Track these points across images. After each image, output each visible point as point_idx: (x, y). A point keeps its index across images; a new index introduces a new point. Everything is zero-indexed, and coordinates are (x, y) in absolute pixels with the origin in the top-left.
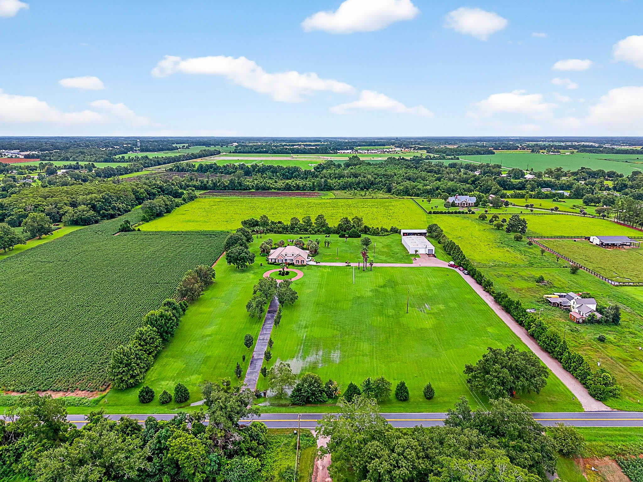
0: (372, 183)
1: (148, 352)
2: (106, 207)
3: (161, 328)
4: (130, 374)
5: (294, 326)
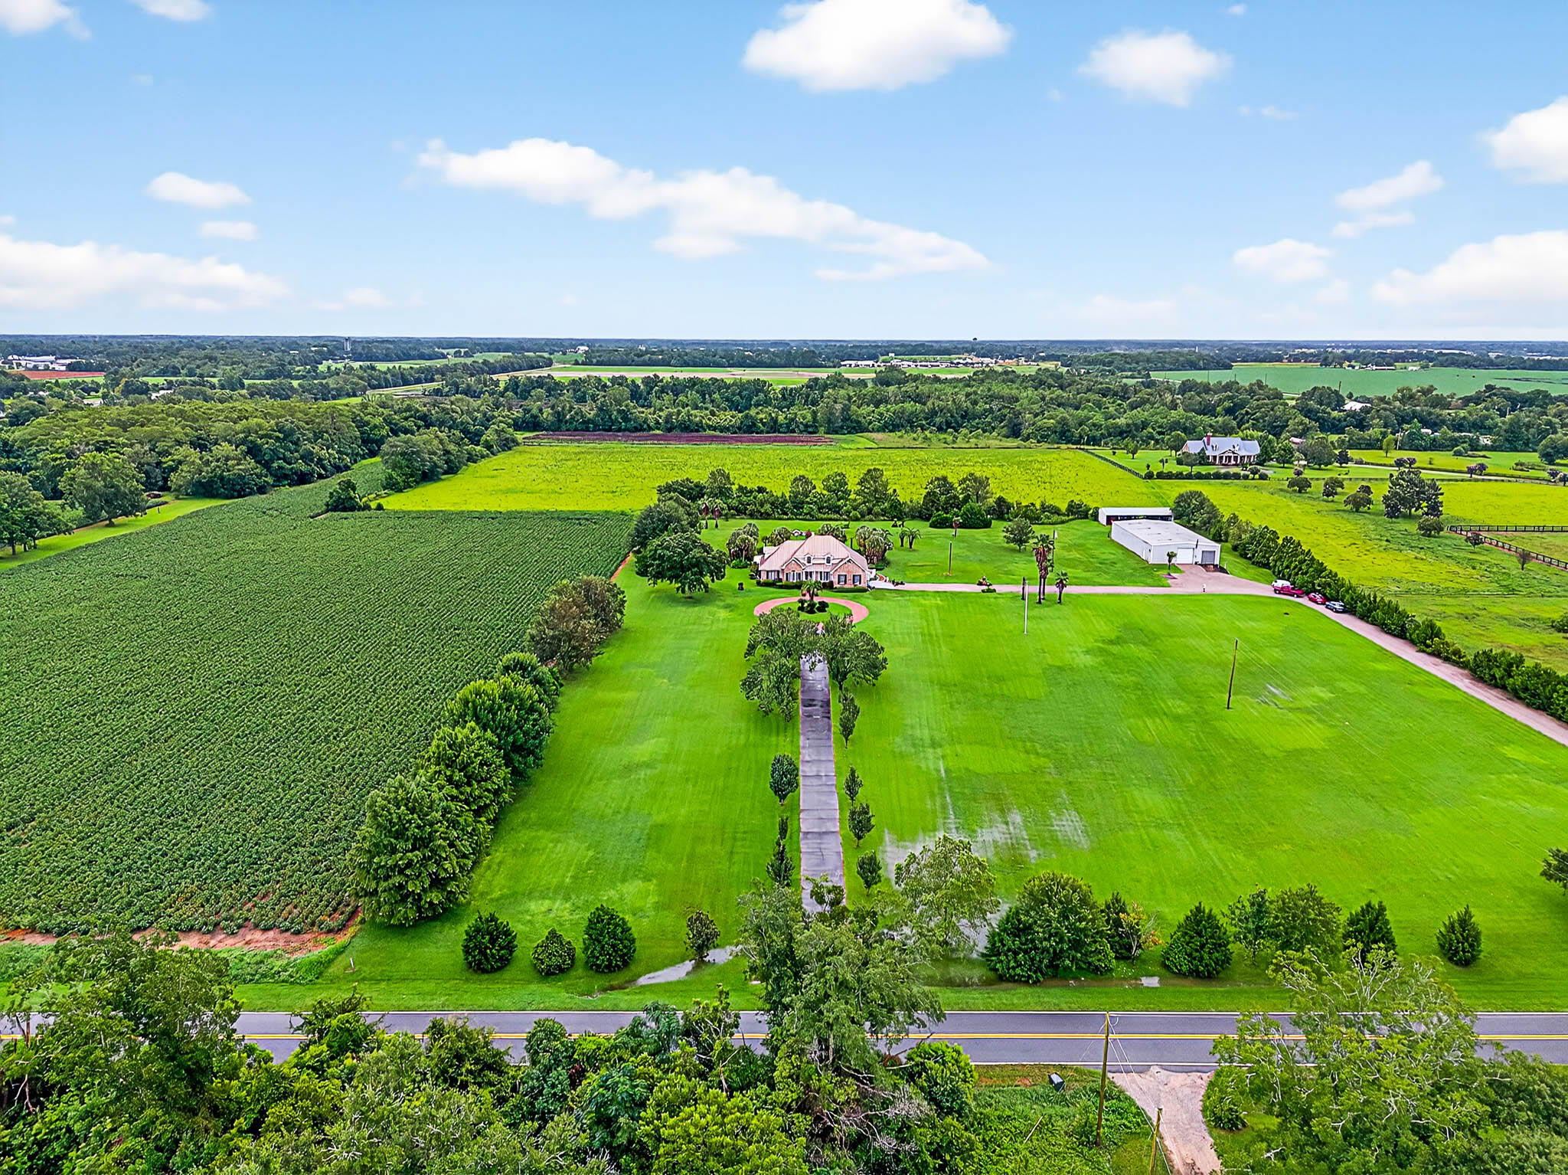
0: (965, 415)
1: (475, 807)
2: (288, 454)
3: (507, 735)
4: (430, 875)
5: (898, 740)
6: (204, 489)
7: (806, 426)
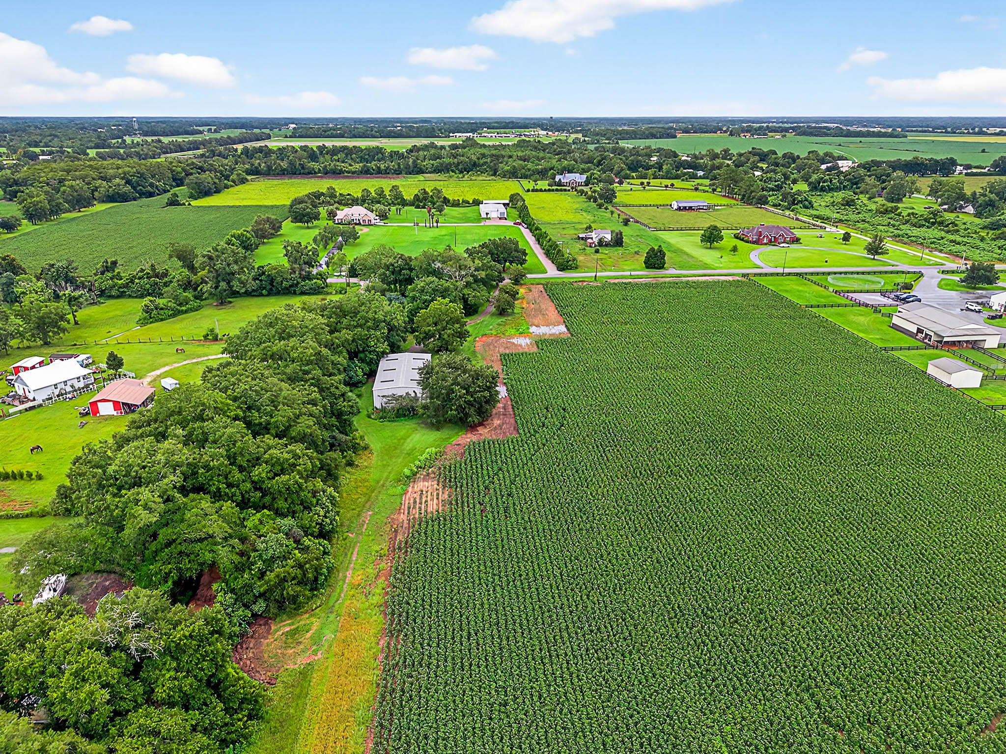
0: (475, 165)
2: (143, 184)
6: (111, 199)
7: (395, 171)
